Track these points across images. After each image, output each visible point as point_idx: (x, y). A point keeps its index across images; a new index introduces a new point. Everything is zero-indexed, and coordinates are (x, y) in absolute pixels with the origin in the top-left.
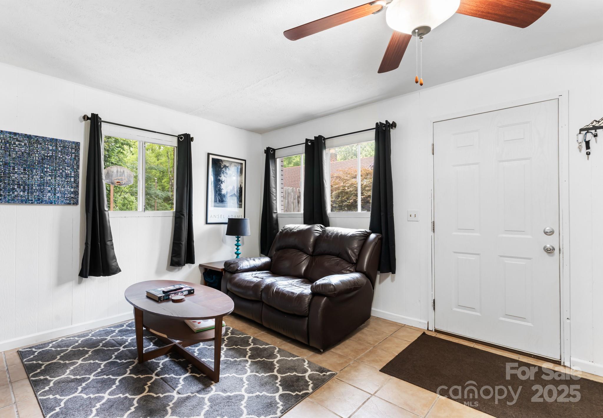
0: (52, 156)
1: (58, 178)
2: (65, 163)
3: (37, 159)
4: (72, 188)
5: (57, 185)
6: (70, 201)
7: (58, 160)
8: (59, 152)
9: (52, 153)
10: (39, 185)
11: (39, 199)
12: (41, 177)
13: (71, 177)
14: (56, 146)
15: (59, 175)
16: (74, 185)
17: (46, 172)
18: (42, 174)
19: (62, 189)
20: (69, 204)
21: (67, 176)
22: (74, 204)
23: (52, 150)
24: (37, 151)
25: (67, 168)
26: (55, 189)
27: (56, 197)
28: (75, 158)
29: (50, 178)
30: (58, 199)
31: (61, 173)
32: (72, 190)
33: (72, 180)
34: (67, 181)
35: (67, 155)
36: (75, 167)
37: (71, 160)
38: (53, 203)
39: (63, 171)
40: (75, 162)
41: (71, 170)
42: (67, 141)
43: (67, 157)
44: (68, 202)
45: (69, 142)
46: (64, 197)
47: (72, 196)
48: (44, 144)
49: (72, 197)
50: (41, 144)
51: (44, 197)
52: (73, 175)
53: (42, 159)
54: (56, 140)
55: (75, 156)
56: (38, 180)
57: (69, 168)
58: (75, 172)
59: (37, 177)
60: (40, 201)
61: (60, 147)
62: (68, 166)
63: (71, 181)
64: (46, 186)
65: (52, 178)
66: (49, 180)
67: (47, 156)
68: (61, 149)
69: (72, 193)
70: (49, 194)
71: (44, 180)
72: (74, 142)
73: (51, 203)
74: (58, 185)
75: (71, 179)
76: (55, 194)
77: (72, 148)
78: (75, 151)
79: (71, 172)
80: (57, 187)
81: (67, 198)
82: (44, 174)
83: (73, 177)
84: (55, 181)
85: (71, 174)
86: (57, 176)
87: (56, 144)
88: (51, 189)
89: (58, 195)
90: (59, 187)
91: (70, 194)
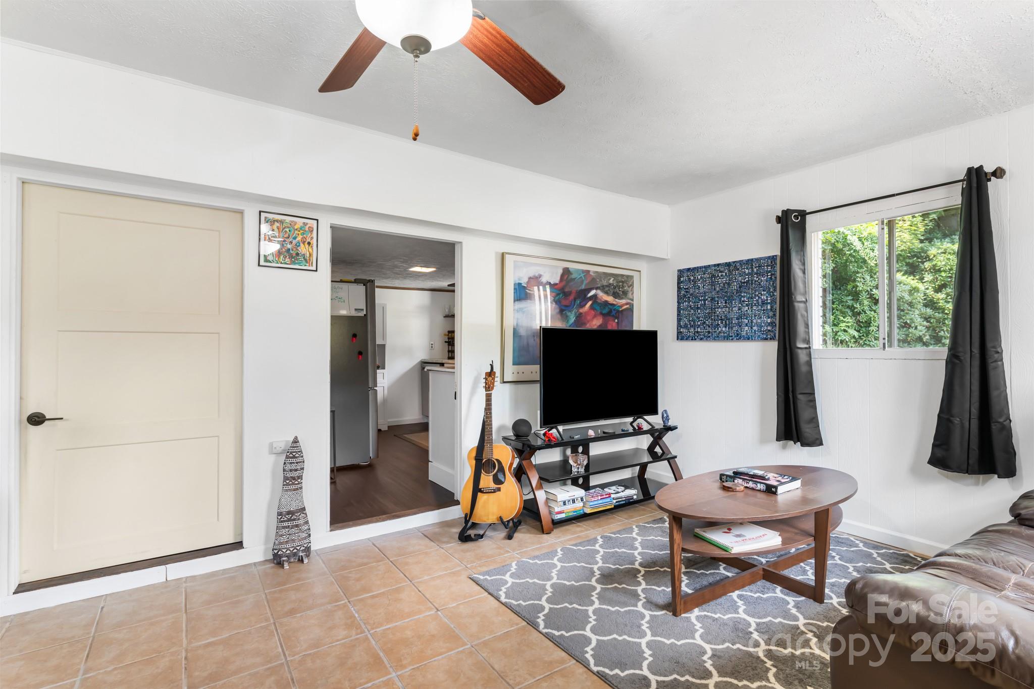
0: (749, 280)
1: (754, 308)
2: (761, 287)
3: (735, 288)
4: (769, 318)
5: (753, 316)
6: (767, 336)
7: (754, 285)
8: (755, 274)
9: (748, 278)
10: (738, 319)
11: (738, 334)
12: (739, 309)
13: (767, 303)
14: (752, 268)
16: (771, 314)
17: (743, 301)
18: (740, 305)
19: (759, 321)
20: (766, 339)
21: (764, 303)
22: (771, 339)
23: (749, 274)
24: (736, 279)
25: (763, 293)
26: (752, 321)
27: (753, 331)
28: (771, 278)
29: (746, 308)
30: (755, 334)
31: (757, 300)
32: (769, 320)
33: (769, 307)
34: (764, 310)
35: (763, 275)
36: (771, 290)
37: (767, 281)
38: (751, 339)
39: (759, 298)
40: (771, 283)
41: (767, 295)
42: (762, 257)
43: (763, 279)
44: (765, 336)
45: (764, 258)
46: (761, 331)
47: (769, 328)
48: (740, 269)
49: (769, 330)
50: (738, 269)
51: (742, 331)
52: (769, 301)
53: (740, 287)
54: (752, 260)
55: (771, 275)
56: (737, 313)
57: (765, 293)
58: (771, 297)
59: (736, 309)
60: (739, 337)
61: (755, 267)
62: (764, 291)
63: (767, 309)
64: (744, 319)
65: (749, 308)
66: (747, 311)
67: (744, 283)
68: (757, 270)
69: (769, 324)
70: (746, 328)
71: (742, 311)
72: (769, 257)
73: (749, 339)
74: (755, 316)
75: (767, 307)
76: (752, 328)
77: (767, 266)
78: (771, 268)
79: (767, 297)
80: (753, 318)
81: (763, 331)
82: (742, 305)
83: (769, 303)
84: (752, 311)
85: (767, 300)
86: (754, 304)
87: (752, 265)
88: (748, 321)
89: (755, 328)
90: (755, 319)
91: (767, 326)
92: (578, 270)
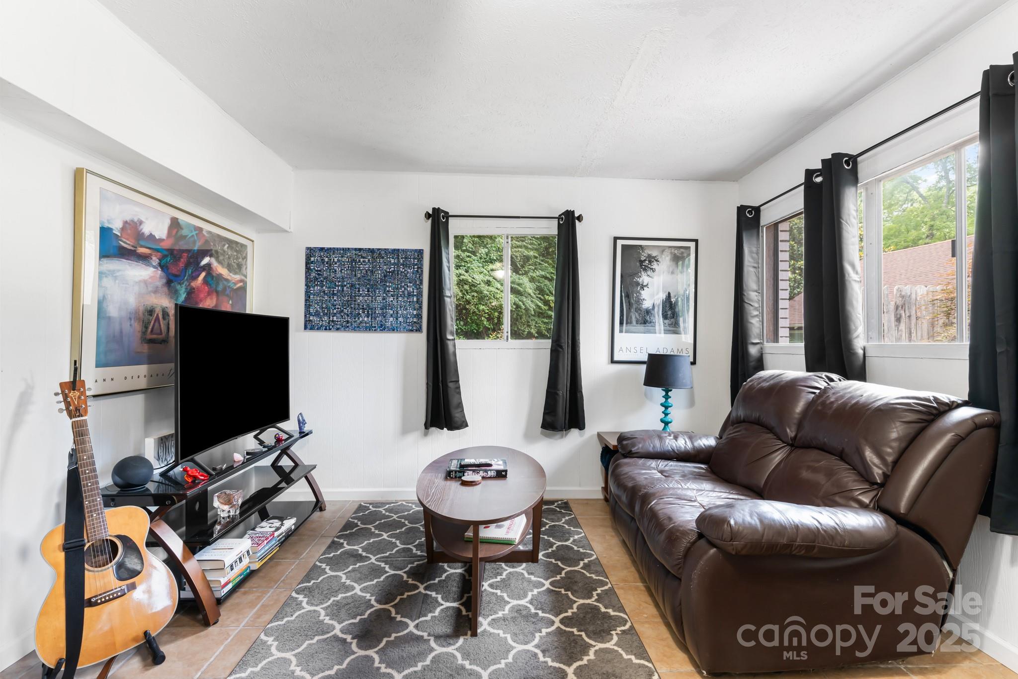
0: (394, 270)
1: (400, 299)
2: (408, 279)
3: (380, 277)
4: (415, 310)
5: (399, 307)
6: (413, 327)
7: (400, 276)
8: (401, 265)
9: (394, 268)
10: (382, 309)
11: (382, 325)
12: (384, 299)
13: (413, 295)
14: (398, 258)
15: (401, 295)
16: (417, 306)
17: (388, 291)
18: (384, 295)
19: (405, 312)
20: (412, 331)
21: (410, 295)
22: (416, 331)
23: (394, 264)
24: (380, 267)
25: (409, 284)
26: (397, 312)
27: (399, 322)
28: (417, 271)
29: (391, 299)
30: (401, 325)
31: (403, 292)
32: (415, 312)
33: (415, 299)
34: (410, 302)
35: (409, 267)
36: (418, 283)
37: (413, 274)
38: (396, 330)
39: (405, 289)
40: (418, 276)
41: (413, 287)
42: (409, 249)
43: (409, 270)
44: (411, 328)
45: (411, 251)
46: (407, 322)
47: (415, 320)
48: (386, 258)
49: (415, 322)
50: (383, 258)
51: (386, 322)
52: (415, 293)
53: (385, 276)
54: (398, 250)
55: (418, 268)
56: (381, 302)
57: (411, 285)
58: (417, 289)
59: (379, 299)
60: (383, 328)
61: (402, 258)
62: (410, 283)
63: (413, 301)
64: (389, 309)
65: (394, 299)
66: (392, 301)
67: (389, 272)
68: (403, 261)
69: (415, 316)
70: (391, 319)
71: (386, 301)
72: (416, 250)
73: (394, 330)
74: (401, 307)
75: (413, 299)
76: (397, 319)
77: (414, 259)
78: (418, 261)
79: (413, 289)
80: (399, 309)
81: (409, 323)
82: (386, 294)
83: (415, 295)
84: (397, 302)
85: (413, 292)
86: (399, 295)
87: (398, 255)
88: (394, 312)
89: (400, 319)
90: (401, 310)
91: (413, 318)
92: (189, 225)
